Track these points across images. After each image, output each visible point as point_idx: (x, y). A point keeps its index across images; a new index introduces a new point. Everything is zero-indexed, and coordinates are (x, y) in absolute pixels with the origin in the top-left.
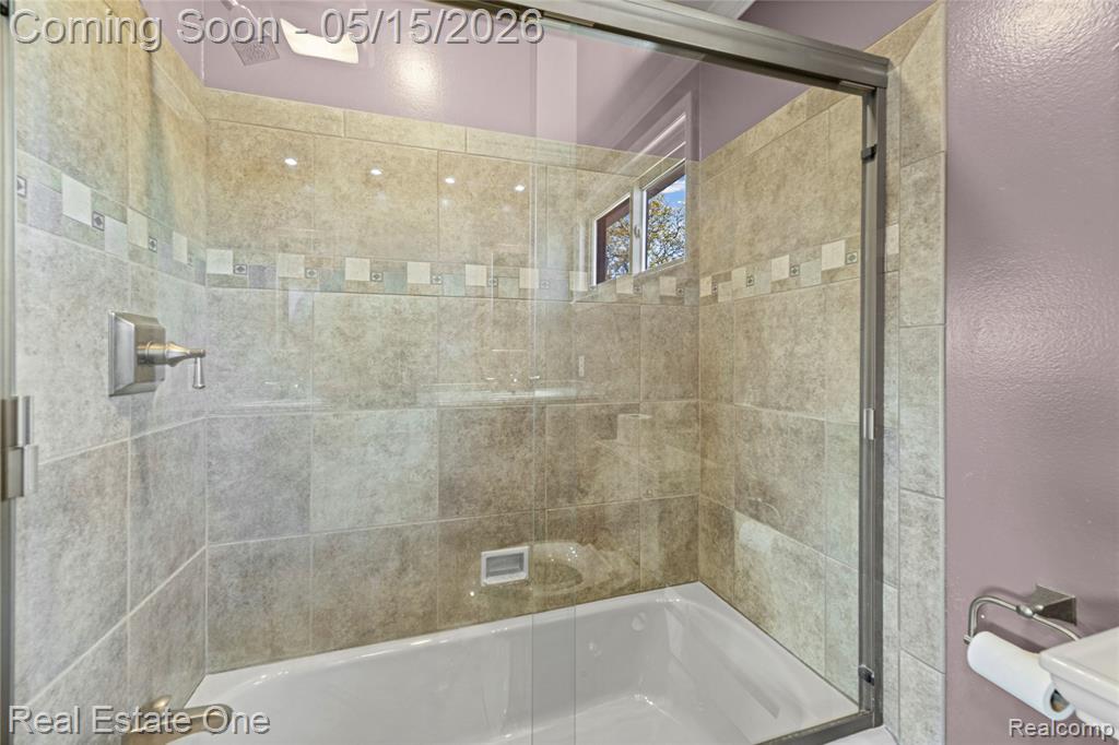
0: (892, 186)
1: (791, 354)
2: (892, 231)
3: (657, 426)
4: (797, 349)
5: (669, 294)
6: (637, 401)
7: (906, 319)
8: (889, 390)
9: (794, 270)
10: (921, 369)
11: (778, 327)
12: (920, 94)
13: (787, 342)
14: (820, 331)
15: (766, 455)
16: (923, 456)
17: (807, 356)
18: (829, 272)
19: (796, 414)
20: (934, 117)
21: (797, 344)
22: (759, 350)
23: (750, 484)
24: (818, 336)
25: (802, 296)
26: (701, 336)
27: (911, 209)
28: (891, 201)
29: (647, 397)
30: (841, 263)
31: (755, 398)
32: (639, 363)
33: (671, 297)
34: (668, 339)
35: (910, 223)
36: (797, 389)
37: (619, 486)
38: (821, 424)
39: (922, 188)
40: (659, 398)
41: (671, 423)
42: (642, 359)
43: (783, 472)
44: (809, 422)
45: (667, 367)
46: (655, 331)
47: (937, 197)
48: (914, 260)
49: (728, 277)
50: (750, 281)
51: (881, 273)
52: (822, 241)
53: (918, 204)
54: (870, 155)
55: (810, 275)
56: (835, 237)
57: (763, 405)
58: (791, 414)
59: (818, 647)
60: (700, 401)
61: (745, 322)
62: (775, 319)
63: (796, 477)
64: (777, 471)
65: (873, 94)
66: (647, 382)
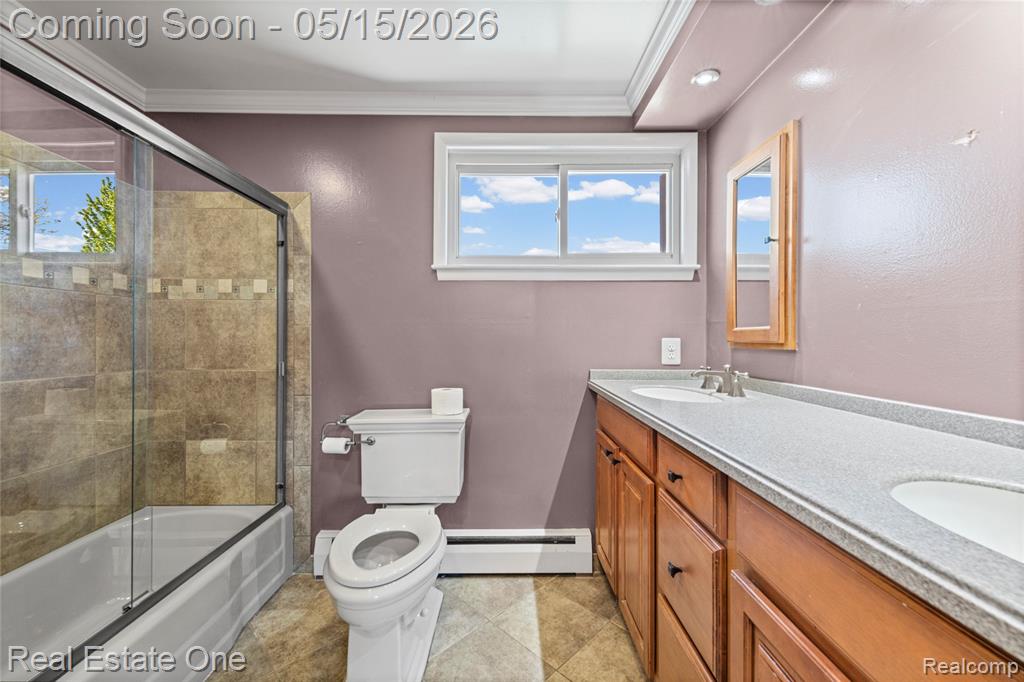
0: (290, 262)
1: (234, 336)
2: (291, 282)
3: (111, 393)
4: (238, 333)
5: (122, 288)
6: (93, 374)
7: (297, 322)
8: (290, 353)
9: (235, 289)
10: (303, 343)
11: (224, 320)
12: (302, 227)
13: (230, 329)
14: (253, 324)
15: (215, 398)
16: (303, 380)
17: (244, 337)
18: (258, 294)
19: (238, 370)
20: (307, 239)
21: (238, 330)
22: (208, 334)
23: (201, 419)
24: (252, 327)
25: (241, 305)
26: (149, 322)
27: (298, 275)
28: (290, 268)
29: (102, 370)
30: (265, 291)
31: (205, 363)
32: (95, 342)
33: (123, 291)
34: (120, 324)
35: (298, 280)
36: (238, 356)
37: (76, 447)
38: (254, 373)
39: (303, 267)
40: (113, 370)
41: (123, 389)
42: (98, 339)
43: (228, 404)
44: (246, 373)
45: (120, 345)
46: (109, 316)
47: (308, 272)
48: (300, 297)
49: (178, 283)
50: (200, 289)
51: (286, 299)
52: (254, 276)
53: (301, 273)
54: (282, 244)
55: (246, 293)
56: (261, 277)
57: (212, 367)
58: (233, 371)
59: (251, 491)
60: (147, 371)
61: (196, 315)
62: (221, 315)
63: (237, 405)
64: (223, 405)
65: (282, 216)
66: (102, 357)
